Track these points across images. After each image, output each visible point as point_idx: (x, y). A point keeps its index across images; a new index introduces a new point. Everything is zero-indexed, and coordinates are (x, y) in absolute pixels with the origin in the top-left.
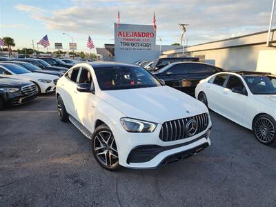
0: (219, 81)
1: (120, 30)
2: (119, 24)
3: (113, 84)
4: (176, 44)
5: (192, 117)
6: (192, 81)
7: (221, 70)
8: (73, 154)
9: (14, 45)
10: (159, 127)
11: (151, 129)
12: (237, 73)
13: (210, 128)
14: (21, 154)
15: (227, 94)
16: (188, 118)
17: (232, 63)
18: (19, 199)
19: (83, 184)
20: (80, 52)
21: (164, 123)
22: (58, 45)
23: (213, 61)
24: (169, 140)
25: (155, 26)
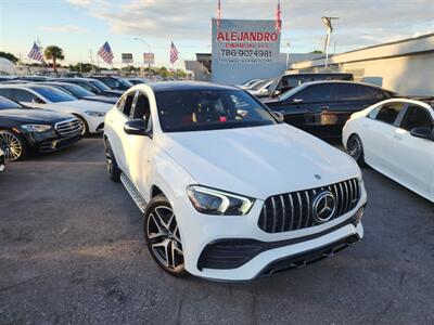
0: (387, 116)
1: (222, 29)
2: (220, 20)
3: (194, 120)
4: (316, 52)
5: (326, 188)
6: (338, 115)
7: (392, 95)
8: (117, 240)
9: (62, 58)
10: (259, 206)
11: (244, 209)
12: (421, 100)
13: (364, 206)
14: (36, 236)
15: (401, 139)
16: (318, 190)
17: (414, 83)
18: (12, 320)
19: (122, 299)
20: (160, 67)
21: (269, 198)
22: (127, 57)
23: (380, 80)
24: (278, 230)
25: (280, 22)
